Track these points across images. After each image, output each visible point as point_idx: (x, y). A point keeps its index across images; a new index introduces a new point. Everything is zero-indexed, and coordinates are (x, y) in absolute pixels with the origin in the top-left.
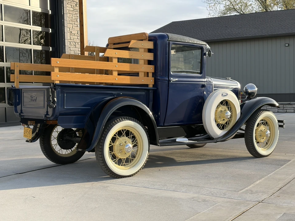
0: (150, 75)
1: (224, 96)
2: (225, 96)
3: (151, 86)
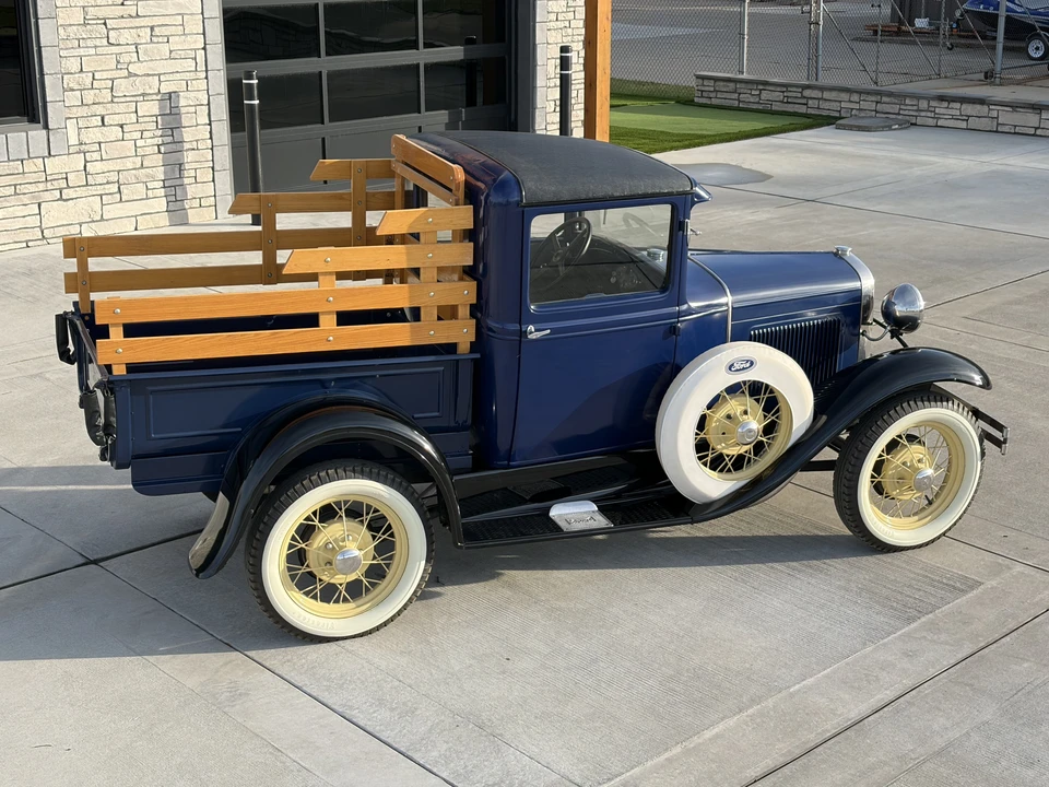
0: (464, 312)
1: (737, 370)
2: (744, 369)
3: (464, 348)
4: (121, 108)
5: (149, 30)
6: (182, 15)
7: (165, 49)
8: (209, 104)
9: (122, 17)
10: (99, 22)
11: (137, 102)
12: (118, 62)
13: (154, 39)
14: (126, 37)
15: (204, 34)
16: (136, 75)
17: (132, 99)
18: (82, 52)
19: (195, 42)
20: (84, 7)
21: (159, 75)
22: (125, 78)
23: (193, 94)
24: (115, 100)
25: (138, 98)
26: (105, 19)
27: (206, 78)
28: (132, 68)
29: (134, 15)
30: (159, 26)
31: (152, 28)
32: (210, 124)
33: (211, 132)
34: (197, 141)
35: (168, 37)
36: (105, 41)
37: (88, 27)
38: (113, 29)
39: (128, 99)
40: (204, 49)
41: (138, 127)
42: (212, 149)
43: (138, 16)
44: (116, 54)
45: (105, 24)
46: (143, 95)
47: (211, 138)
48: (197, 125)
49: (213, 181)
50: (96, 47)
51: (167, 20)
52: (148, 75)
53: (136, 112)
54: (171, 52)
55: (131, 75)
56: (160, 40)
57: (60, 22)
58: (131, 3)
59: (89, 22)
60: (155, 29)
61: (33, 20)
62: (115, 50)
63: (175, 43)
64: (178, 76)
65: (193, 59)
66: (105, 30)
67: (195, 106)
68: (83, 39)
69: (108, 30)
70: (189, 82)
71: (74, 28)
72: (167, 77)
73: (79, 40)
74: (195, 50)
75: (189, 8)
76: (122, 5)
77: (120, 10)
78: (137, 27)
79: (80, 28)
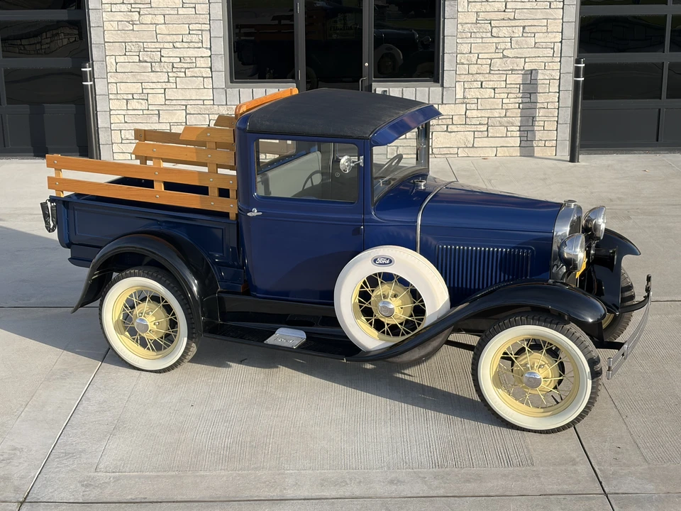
4: (495, 77)
5: (522, 28)
6: (547, 19)
7: (532, 41)
8: (560, 79)
9: (504, 19)
10: (486, 22)
11: (507, 74)
12: (497, 48)
13: (525, 35)
14: (504, 32)
15: (562, 32)
16: (508, 57)
17: (504, 72)
18: (472, 40)
19: (555, 37)
20: (477, 12)
21: (525, 58)
22: (501, 58)
23: (548, 72)
24: (492, 72)
25: (508, 72)
26: (491, 20)
27: (560, 62)
28: (506, 53)
29: (512, 18)
30: (529, 26)
31: (524, 27)
32: (559, 92)
33: (559, 98)
34: (548, 103)
35: (535, 34)
36: (489, 35)
37: (478, 25)
38: (496, 27)
39: (501, 72)
40: (561, 42)
41: (505, 90)
42: (558, 109)
43: (515, 19)
44: (496, 43)
45: (490, 23)
46: (512, 70)
47: (558, 102)
48: (549, 92)
49: (557, 130)
50: (482, 38)
51: (535, 23)
52: (517, 57)
53: (506, 81)
54: (536, 43)
55: (504, 57)
56: (529, 35)
57: (460, 21)
58: (511, 10)
59: (480, 22)
60: (526, 28)
61: (442, 19)
62: (495, 40)
63: (540, 38)
64: (539, 59)
65: (551, 48)
66: (490, 27)
67: (550, 79)
68: (474, 32)
69: (492, 27)
70: (547, 64)
71: (469, 25)
72: (531, 60)
73: (471, 33)
74: (554, 43)
75: (552, 15)
76: (504, 11)
77: (502, 15)
78: (513, 26)
79: (472, 25)
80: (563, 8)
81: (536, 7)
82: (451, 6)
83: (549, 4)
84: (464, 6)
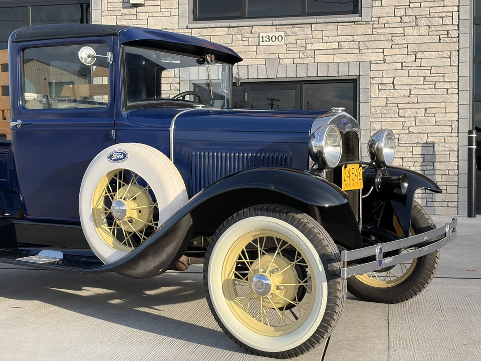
4: (403, 149)
5: (424, 110)
6: (445, 102)
7: (433, 120)
8: (458, 151)
9: (409, 103)
10: (394, 105)
11: (413, 147)
12: (404, 126)
13: (427, 115)
14: (409, 113)
15: (458, 113)
16: (413, 133)
17: (410, 145)
18: (382, 120)
19: (452, 117)
20: (386, 98)
21: (428, 133)
22: (407, 134)
23: (448, 145)
24: (400, 145)
25: (413, 145)
26: (398, 104)
27: (458, 136)
28: (411, 129)
29: (416, 102)
30: (430, 108)
31: (426, 109)
32: (458, 162)
33: (458, 166)
34: (449, 170)
35: (435, 114)
36: (397, 115)
37: (387, 107)
38: (402, 109)
39: (408, 145)
40: (458, 121)
41: (411, 160)
42: (458, 175)
43: (418, 103)
44: (403, 122)
45: (398, 106)
46: (417, 143)
47: (458, 169)
48: (450, 161)
49: (458, 193)
50: (391, 117)
51: (435, 105)
52: (421, 133)
53: (412, 152)
54: (436, 122)
55: (410, 132)
56: (430, 115)
57: (372, 104)
58: (415, 96)
59: (389, 105)
60: (428, 109)
61: (358, 104)
62: (403, 119)
63: (439, 117)
64: (440, 135)
65: (450, 126)
66: (397, 109)
67: (450, 151)
68: (384, 113)
69: (399, 109)
70: (446, 138)
71: (380, 108)
72: (433, 135)
73: (382, 114)
74: (452, 121)
75: (449, 99)
76: (409, 97)
77: (408, 100)
78: (416, 108)
79: (383, 108)
80: (458, 94)
81: (436, 93)
82: (365, 93)
83: (446, 90)
84: (375, 93)
